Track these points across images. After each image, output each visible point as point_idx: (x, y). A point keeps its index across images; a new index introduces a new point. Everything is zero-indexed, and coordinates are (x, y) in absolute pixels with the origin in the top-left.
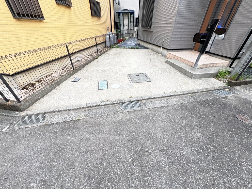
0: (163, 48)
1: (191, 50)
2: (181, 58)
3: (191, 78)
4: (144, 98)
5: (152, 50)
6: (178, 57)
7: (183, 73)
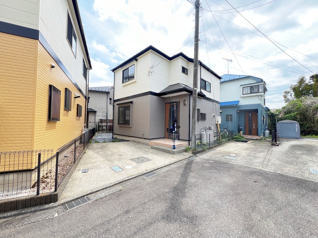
0: (144, 138)
1: (164, 138)
2: (161, 144)
3: (174, 154)
4: (155, 169)
5: (133, 141)
6: (159, 143)
7: (168, 153)
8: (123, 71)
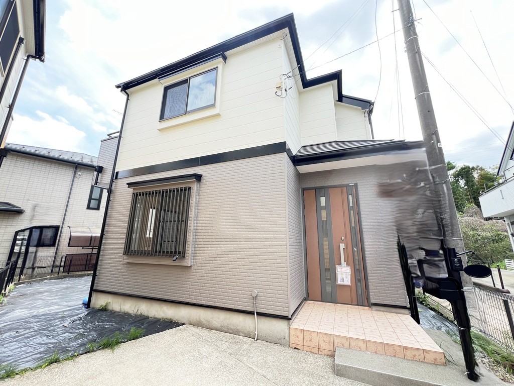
0: (259, 314)
8: (166, 89)
